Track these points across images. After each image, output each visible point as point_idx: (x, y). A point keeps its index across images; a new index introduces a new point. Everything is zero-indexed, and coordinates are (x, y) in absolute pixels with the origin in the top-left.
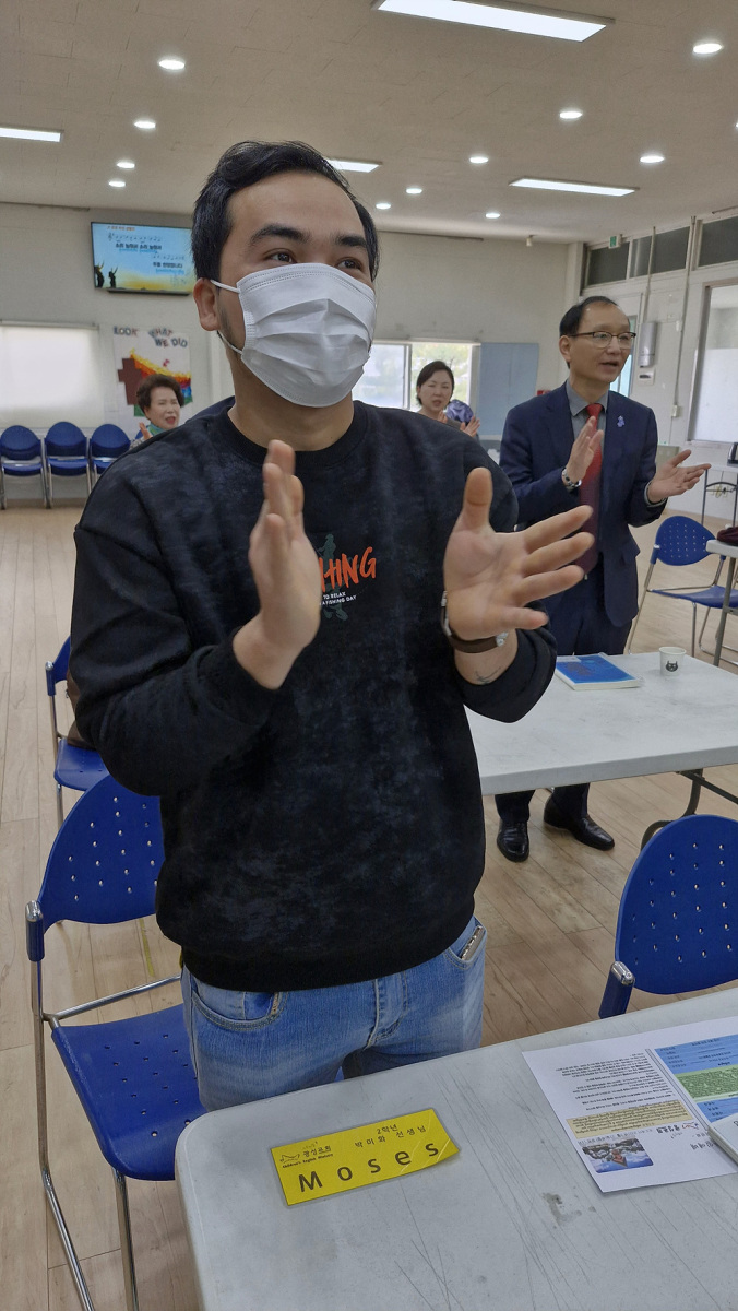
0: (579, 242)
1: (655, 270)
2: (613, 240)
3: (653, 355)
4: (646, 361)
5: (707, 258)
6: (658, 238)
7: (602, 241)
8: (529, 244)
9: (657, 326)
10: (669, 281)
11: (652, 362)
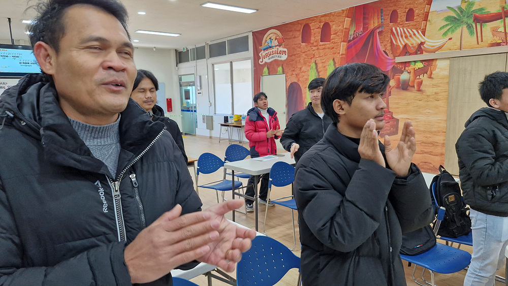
0: (173, 49)
1: (197, 59)
2: (184, 49)
3: (201, 86)
4: (199, 88)
5: (212, 55)
6: (196, 48)
7: (181, 49)
8: (154, 50)
9: (200, 77)
10: (202, 63)
11: (201, 88)
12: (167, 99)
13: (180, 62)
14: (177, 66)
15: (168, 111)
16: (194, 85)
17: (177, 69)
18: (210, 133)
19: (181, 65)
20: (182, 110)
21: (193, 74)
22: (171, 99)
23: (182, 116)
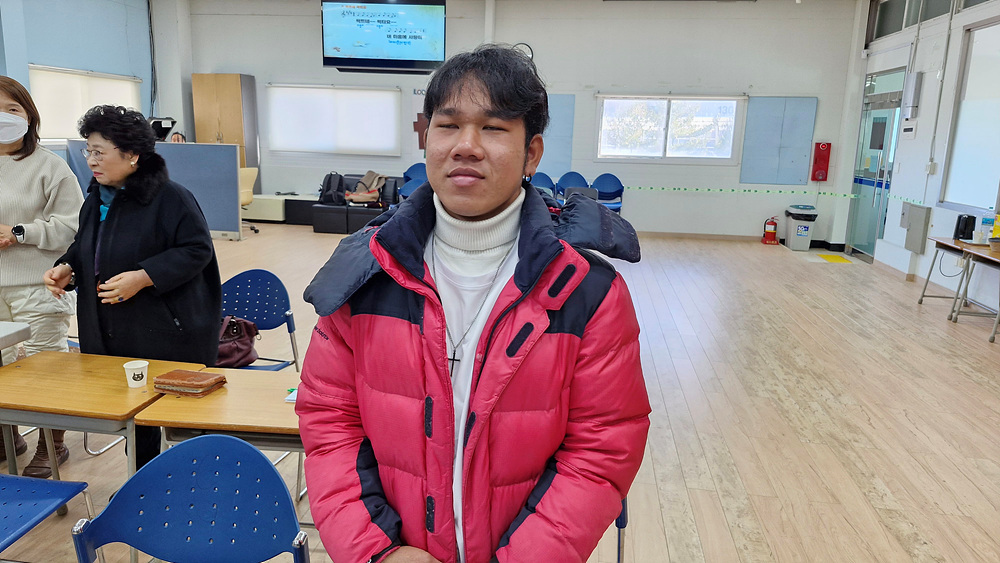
1: (926, 17)
3: (916, 107)
4: (909, 114)
8: (798, 2)
9: (920, 76)
10: (937, 26)
11: (915, 114)
12: (818, 145)
13: (880, 35)
14: (866, 47)
15: (814, 178)
16: (899, 104)
17: (864, 55)
18: (913, 264)
19: (879, 45)
20: (856, 180)
21: (903, 68)
22: (829, 145)
23: (853, 196)
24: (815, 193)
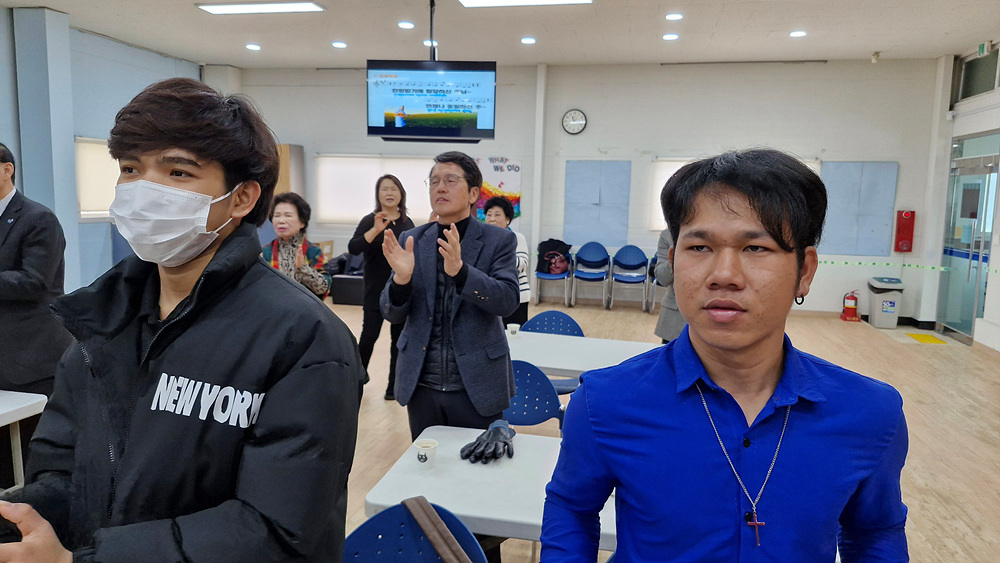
0: (949, 56)
2: (982, 47)
7: (972, 53)
8: (874, 61)
12: (900, 213)
13: (967, 94)
14: (951, 108)
15: (898, 249)
16: (995, 169)
17: (949, 117)
19: (964, 106)
20: (945, 252)
21: (997, 130)
22: (913, 213)
23: (942, 269)
24: (899, 265)
